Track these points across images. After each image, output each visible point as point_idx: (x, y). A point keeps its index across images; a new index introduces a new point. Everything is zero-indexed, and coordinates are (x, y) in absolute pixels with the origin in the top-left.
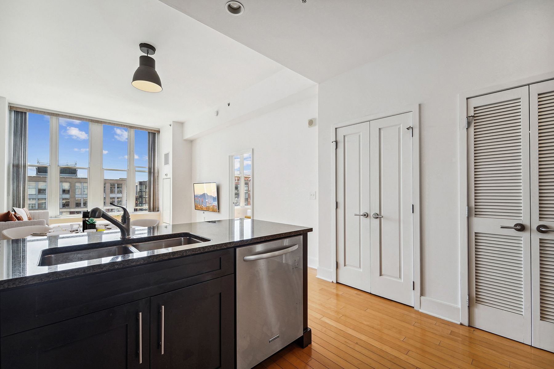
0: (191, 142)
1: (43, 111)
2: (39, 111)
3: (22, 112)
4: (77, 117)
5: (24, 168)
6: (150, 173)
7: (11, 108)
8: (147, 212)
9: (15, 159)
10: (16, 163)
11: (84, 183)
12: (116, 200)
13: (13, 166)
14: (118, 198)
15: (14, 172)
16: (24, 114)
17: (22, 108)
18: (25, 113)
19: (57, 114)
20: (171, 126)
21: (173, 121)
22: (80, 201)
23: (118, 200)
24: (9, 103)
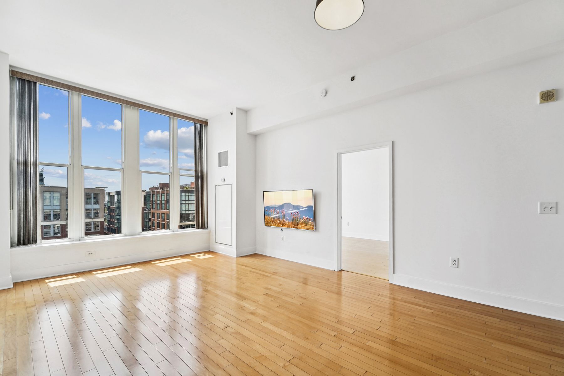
0: (255, 136)
1: (60, 83)
2: (55, 81)
3: (29, 82)
4: (108, 96)
5: (34, 166)
6: (197, 177)
7: (15, 74)
8: (194, 229)
9: (20, 154)
10: (23, 159)
11: (54, 193)
12: (93, 212)
13: (19, 163)
14: (94, 209)
15: (20, 172)
16: (33, 85)
17: (30, 75)
18: (35, 83)
19: (80, 89)
20: (232, 114)
21: (237, 108)
22: (49, 213)
23: (95, 211)
24: (11, 66)
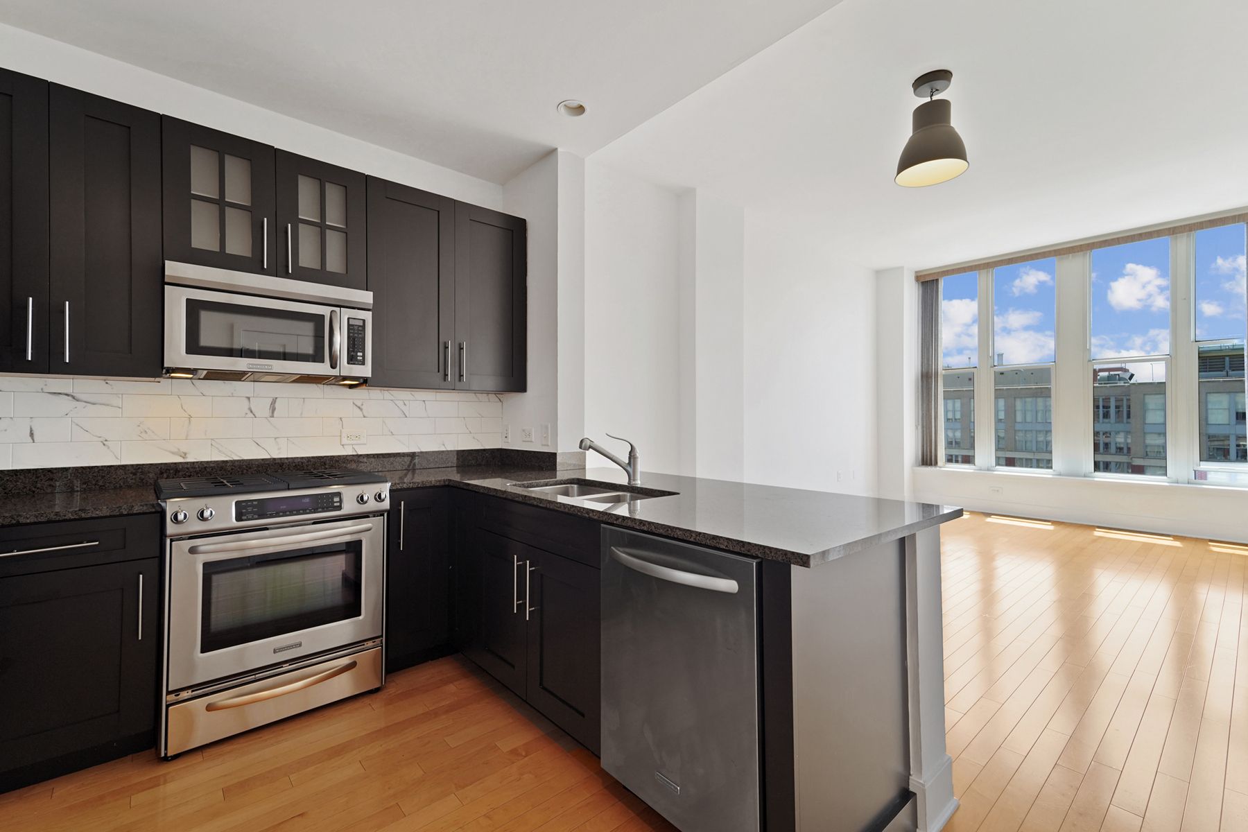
7: (919, 279)
13: (922, 376)
15: (924, 385)
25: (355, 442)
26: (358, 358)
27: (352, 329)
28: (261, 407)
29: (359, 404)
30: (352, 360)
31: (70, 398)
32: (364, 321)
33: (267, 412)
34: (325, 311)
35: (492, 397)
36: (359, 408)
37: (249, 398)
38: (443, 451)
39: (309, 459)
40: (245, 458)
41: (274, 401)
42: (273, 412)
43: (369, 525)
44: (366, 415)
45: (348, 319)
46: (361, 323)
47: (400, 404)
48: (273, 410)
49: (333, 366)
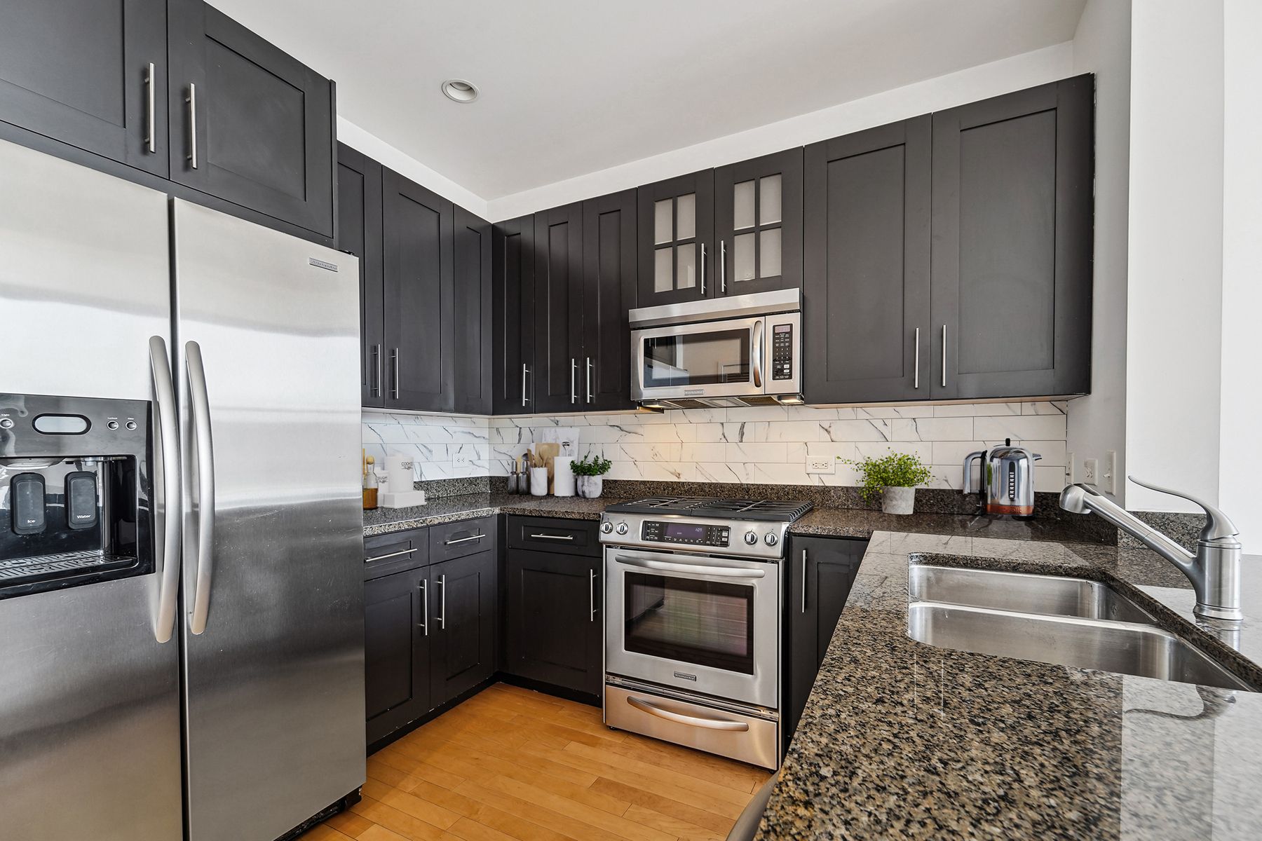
25: (822, 471)
26: (785, 371)
27: (778, 339)
28: (733, 432)
29: (826, 427)
30: (777, 375)
31: (619, 429)
32: (791, 325)
33: (737, 438)
34: (748, 323)
35: (1044, 407)
36: (826, 430)
37: (722, 424)
38: (944, 491)
39: (772, 487)
40: (721, 482)
41: (743, 427)
42: (742, 438)
43: (761, 572)
44: (834, 439)
45: (774, 327)
46: (787, 329)
47: (879, 424)
48: (742, 434)
49: (758, 384)
